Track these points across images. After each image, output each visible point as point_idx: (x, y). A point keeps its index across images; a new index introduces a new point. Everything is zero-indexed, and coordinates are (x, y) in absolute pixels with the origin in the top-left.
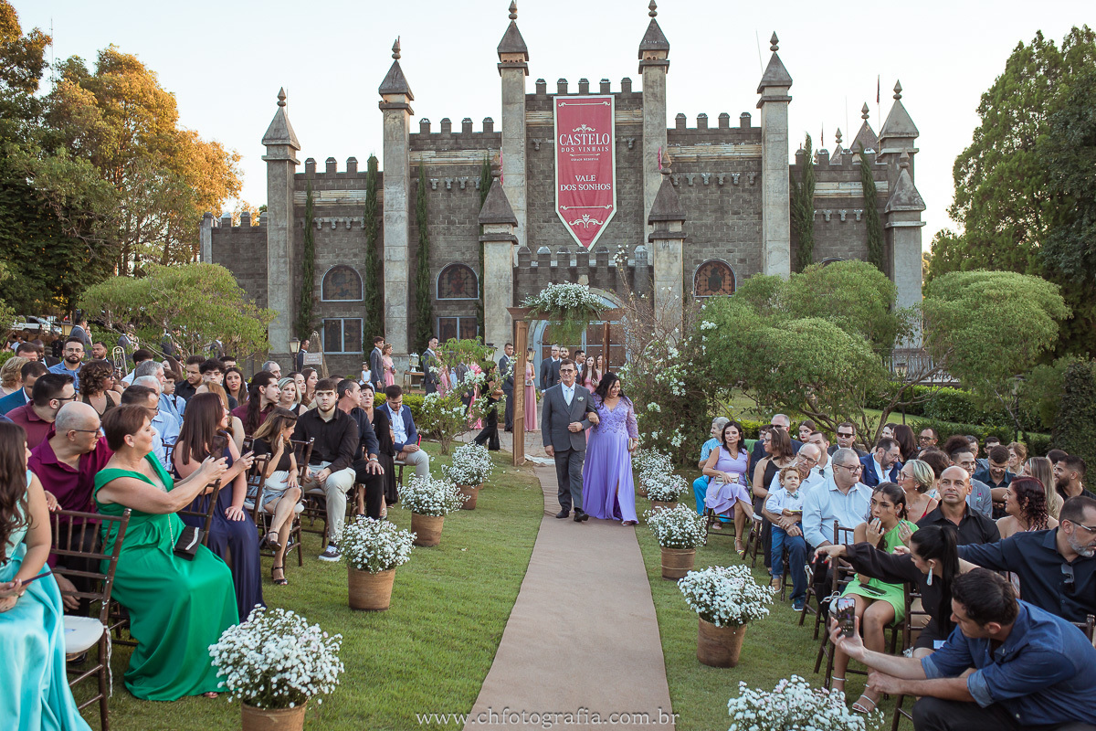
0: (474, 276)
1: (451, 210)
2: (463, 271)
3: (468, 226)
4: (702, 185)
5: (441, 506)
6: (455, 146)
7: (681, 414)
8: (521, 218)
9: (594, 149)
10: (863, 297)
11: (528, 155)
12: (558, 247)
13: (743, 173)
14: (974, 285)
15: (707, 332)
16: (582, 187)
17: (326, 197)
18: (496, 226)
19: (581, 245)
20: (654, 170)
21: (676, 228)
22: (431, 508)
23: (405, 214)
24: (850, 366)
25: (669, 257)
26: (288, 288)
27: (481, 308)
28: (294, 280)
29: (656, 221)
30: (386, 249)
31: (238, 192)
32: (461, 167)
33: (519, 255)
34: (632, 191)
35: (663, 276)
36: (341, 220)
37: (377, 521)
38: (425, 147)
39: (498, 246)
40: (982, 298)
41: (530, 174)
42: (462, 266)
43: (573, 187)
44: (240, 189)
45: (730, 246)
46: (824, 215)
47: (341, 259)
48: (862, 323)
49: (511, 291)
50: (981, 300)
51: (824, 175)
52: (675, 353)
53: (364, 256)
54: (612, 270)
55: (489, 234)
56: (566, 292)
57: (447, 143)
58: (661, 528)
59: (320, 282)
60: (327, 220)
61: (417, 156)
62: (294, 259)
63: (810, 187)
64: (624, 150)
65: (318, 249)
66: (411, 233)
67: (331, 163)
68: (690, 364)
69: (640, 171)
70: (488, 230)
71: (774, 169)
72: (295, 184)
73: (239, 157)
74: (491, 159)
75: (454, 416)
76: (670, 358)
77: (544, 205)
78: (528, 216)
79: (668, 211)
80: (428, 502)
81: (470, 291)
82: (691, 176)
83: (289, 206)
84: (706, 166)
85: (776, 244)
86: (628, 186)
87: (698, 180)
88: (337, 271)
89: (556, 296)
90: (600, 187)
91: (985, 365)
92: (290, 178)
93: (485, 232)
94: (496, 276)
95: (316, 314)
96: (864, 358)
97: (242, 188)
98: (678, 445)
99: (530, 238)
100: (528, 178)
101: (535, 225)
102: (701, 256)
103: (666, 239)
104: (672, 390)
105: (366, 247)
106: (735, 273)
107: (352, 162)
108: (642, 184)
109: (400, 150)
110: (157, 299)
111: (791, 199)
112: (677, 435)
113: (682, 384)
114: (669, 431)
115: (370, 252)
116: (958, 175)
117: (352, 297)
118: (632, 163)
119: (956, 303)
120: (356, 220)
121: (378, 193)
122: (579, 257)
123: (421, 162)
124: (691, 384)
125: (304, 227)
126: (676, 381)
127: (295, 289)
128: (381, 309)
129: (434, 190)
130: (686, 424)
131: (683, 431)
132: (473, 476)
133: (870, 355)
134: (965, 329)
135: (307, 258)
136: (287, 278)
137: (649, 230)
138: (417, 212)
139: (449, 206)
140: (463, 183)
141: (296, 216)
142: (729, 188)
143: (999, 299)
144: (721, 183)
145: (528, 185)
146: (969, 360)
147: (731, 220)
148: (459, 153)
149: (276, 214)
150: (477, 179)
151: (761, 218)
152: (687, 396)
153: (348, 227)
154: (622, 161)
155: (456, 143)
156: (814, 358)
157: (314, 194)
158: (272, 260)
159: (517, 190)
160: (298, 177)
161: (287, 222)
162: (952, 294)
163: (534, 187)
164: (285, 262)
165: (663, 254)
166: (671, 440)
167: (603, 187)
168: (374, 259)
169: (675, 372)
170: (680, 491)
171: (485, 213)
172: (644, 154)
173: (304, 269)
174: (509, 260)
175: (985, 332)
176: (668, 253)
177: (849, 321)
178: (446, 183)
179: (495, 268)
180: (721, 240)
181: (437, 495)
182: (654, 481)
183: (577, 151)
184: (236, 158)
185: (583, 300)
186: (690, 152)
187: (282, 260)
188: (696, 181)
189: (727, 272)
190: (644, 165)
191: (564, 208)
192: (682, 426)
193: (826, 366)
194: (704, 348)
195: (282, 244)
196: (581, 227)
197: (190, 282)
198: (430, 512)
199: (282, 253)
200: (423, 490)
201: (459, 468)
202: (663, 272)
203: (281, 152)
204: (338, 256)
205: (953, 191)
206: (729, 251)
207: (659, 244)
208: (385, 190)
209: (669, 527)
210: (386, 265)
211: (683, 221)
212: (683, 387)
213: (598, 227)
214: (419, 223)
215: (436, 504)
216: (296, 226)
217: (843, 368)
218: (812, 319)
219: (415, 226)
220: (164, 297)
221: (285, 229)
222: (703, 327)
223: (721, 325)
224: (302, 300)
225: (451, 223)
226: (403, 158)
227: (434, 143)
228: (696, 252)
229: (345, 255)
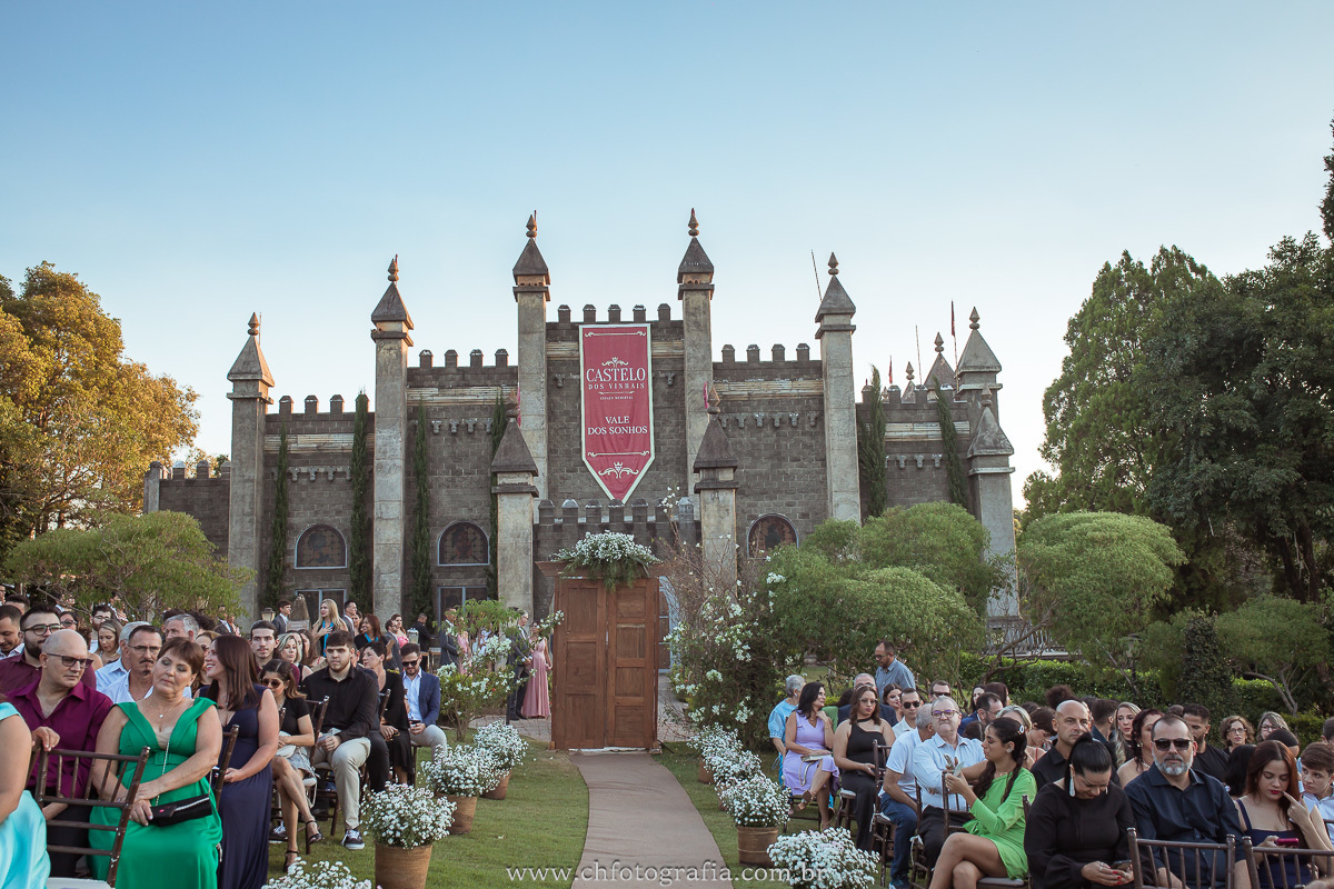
0: (484, 538)
1: (457, 458)
2: (471, 530)
3: (476, 476)
4: (754, 427)
5: (474, 783)
6: (463, 382)
7: (746, 686)
8: (542, 466)
9: (627, 386)
10: (952, 543)
11: (549, 393)
12: (585, 501)
13: (802, 414)
14: (1076, 528)
15: (774, 586)
16: (613, 431)
17: (304, 442)
18: (512, 475)
19: (612, 498)
20: (699, 411)
21: (727, 476)
22: (462, 787)
23: (400, 462)
24: (942, 619)
25: (719, 510)
26: (254, 552)
27: (492, 577)
28: (261, 543)
29: (703, 468)
30: (376, 505)
31: (192, 438)
32: (469, 407)
33: (541, 510)
34: (673, 434)
35: (713, 532)
36: (322, 470)
37: (411, 787)
38: (426, 384)
39: (515, 500)
40: (1085, 542)
41: (551, 415)
42: (469, 525)
43: (603, 430)
44: (194, 435)
45: (789, 499)
46: (898, 461)
47: (320, 517)
48: (952, 573)
49: (531, 553)
50: (1084, 544)
51: (896, 415)
52: (738, 610)
53: (349, 513)
54: (651, 526)
55: (504, 484)
56: (608, 542)
57: (452, 379)
58: (737, 803)
59: (294, 546)
60: (304, 470)
61: (416, 394)
62: (263, 517)
63: (880, 429)
64: (663, 387)
65: (292, 506)
66: (408, 486)
67: (311, 402)
68: (756, 624)
69: (681, 412)
70: (502, 480)
71: (839, 408)
72: (266, 427)
73: (195, 397)
74: (505, 397)
75: (473, 693)
76: (731, 616)
77: (568, 452)
78: (549, 465)
79: (716, 456)
80: (458, 779)
81: (479, 555)
82: (742, 417)
83: (258, 453)
84: (758, 406)
85: (844, 495)
86: (668, 429)
87: (750, 422)
88: (315, 532)
89: (596, 548)
90: (634, 430)
91: (1094, 617)
92: (260, 421)
93: (500, 482)
94: (512, 535)
95: (287, 584)
96: (957, 612)
97: (197, 434)
98: (744, 720)
99: (552, 491)
100: (549, 420)
101: (558, 475)
102: (756, 511)
103: (716, 490)
104: (735, 654)
105: (352, 502)
106: (797, 531)
107: (337, 401)
108: (684, 426)
109: (396, 386)
110: (109, 554)
111: (859, 443)
112: (742, 709)
113: (746, 647)
114: (732, 705)
115: (356, 508)
116: (1049, 410)
117: (333, 564)
118: (672, 402)
119: (1057, 548)
120: (340, 469)
121: (368, 438)
122: (612, 510)
123: (421, 401)
124: (757, 648)
125: (276, 479)
126: (739, 643)
127: (262, 554)
128: (370, 578)
129: (436, 434)
130: (753, 696)
131: (750, 705)
132: (503, 757)
133: (963, 609)
134: (1069, 577)
135: (278, 516)
136: (253, 541)
137: (694, 479)
138: (415, 460)
139: (454, 453)
140: (471, 426)
141: (266, 465)
142: (787, 431)
143: (1105, 542)
144: (777, 424)
145: (550, 428)
146: (1075, 612)
147: (790, 468)
148: (467, 391)
149: (242, 463)
150: (489, 421)
151: (824, 465)
152: (753, 665)
153: (331, 478)
154: (660, 399)
155: (463, 379)
156: (900, 612)
157: (290, 439)
158: (234, 517)
159: (536, 434)
160: (270, 418)
161: (255, 473)
162: (1052, 537)
163: (556, 431)
164: (251, 521)
165: (712, 507)
166: (735, 715)
167: (639, 430)
168: (362, 517)
169: (738, 632)
170: (753, 770)
171: (500, 459)
172: (687, 391)
173: (274, 529)
174: (528, 515)
175: (1092, 579)
176: (718, 506)
177: (937, 570)
178: (450, 426)
179: (511, 526)
180: (779, 491)
181: (469, 770)
182: (721, 759)
183: (607, 388)
184: (192, 397)
185: (628, 552)
186: (741, 389)
187: (248, 519)
188: (747, 422)
189: (786, 529)
190: (687, 406)
191: (592, 455)
192: (748, 698)
193: (914, 621)
194: (771, 604)
195: (248, 499)
196: (613, 477)
197: (151, 534)
198: (460, 791)
199: (247, 510)
200: (452, 764)
201: (486, 748)
202: (713, 529)
203: (251, 389)
204: (317, 513)
205: (1044, 428)
206: (789, 505)
207: (707, 495)
208: (377, 434)
209: (746, 801)
210: (376, 524)
211: (735, 468)
212: (748, 651)
213: (633, 477)
214: (418, 473)
215: (468, 781)
216: (265, 477)
217: (933, 623)
218: (896, 570)
219: (412, 478)
220: (117, 551)
221: (252, 481)
222: (769, 580)
223: (791, 576)
224: (271, 567)
225: (457, 473)
226: (399, 396)
227: (436, 379)
228: (749, 505)
229: (326, 513)
